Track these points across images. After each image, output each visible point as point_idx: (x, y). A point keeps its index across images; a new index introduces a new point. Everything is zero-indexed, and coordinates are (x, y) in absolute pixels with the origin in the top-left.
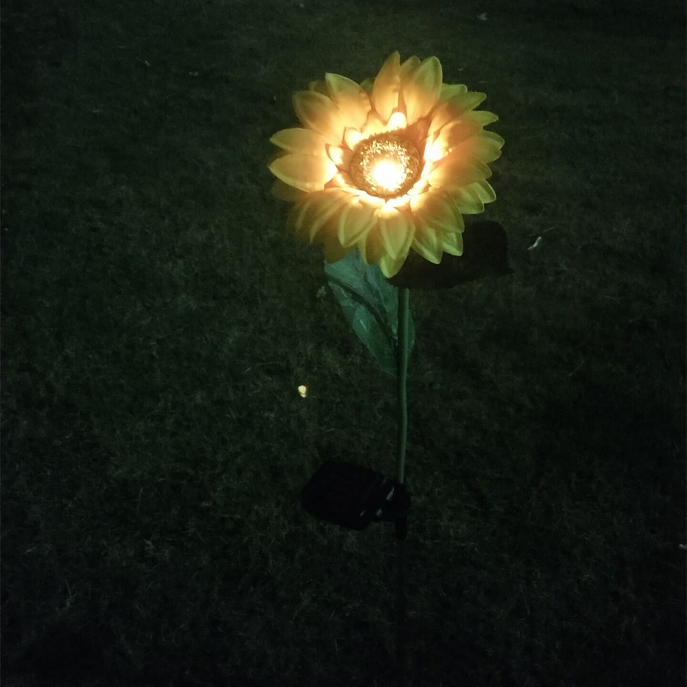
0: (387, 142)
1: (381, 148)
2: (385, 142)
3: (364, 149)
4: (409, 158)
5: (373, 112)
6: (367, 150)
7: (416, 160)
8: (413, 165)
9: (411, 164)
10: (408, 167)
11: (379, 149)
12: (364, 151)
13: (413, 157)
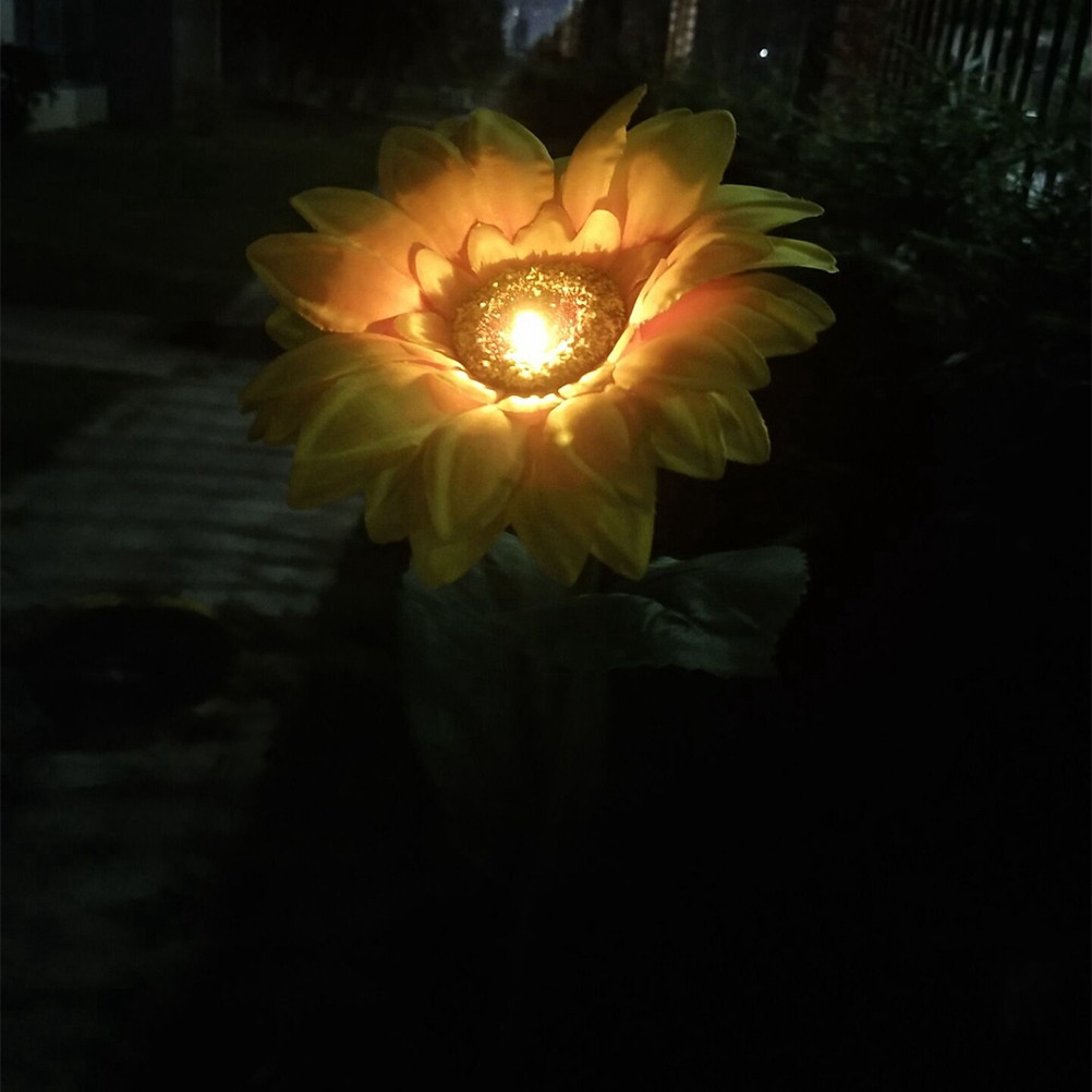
0: (562, 274)
1: (544, 284)
2: (558, 274)
3: (505, 278)
4: (594, 315)
5: (555, 206)
6: (510, 282)
7: (609, 324)
8: (600, 333)
9: (593, 329)
10: (585, 334)
11: (540, 287)
12: (504, 282)
13: (605, 316)
